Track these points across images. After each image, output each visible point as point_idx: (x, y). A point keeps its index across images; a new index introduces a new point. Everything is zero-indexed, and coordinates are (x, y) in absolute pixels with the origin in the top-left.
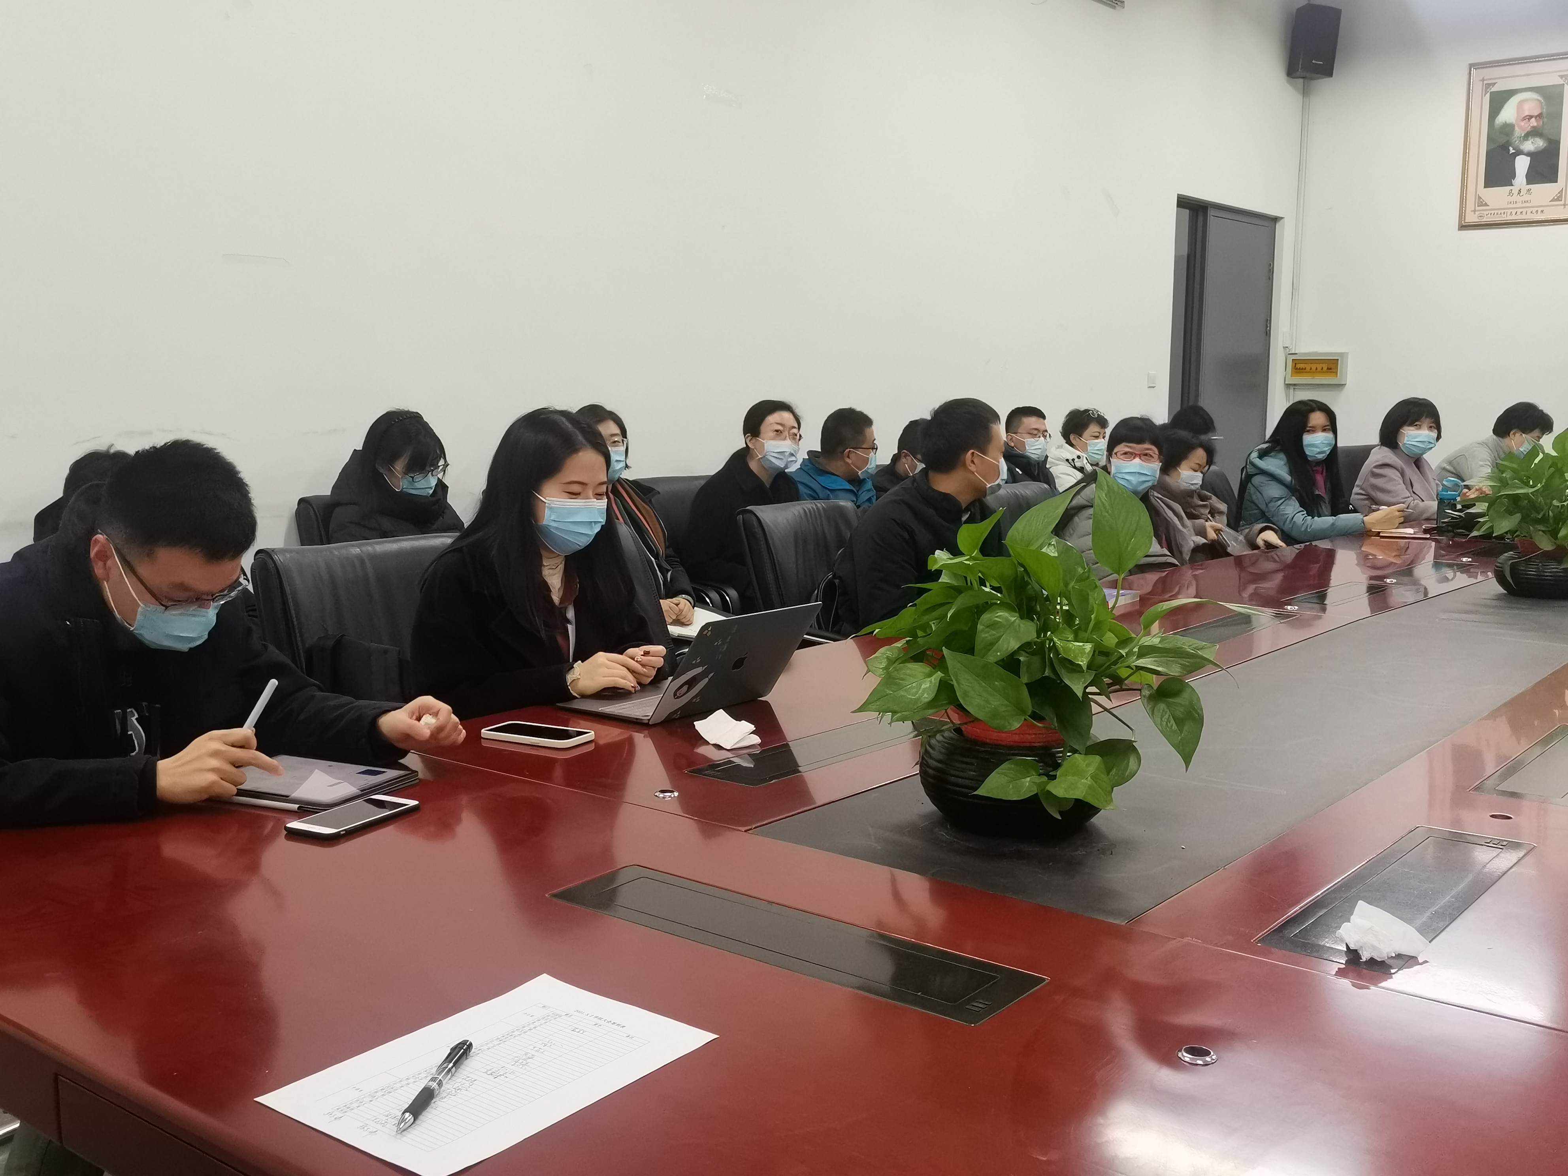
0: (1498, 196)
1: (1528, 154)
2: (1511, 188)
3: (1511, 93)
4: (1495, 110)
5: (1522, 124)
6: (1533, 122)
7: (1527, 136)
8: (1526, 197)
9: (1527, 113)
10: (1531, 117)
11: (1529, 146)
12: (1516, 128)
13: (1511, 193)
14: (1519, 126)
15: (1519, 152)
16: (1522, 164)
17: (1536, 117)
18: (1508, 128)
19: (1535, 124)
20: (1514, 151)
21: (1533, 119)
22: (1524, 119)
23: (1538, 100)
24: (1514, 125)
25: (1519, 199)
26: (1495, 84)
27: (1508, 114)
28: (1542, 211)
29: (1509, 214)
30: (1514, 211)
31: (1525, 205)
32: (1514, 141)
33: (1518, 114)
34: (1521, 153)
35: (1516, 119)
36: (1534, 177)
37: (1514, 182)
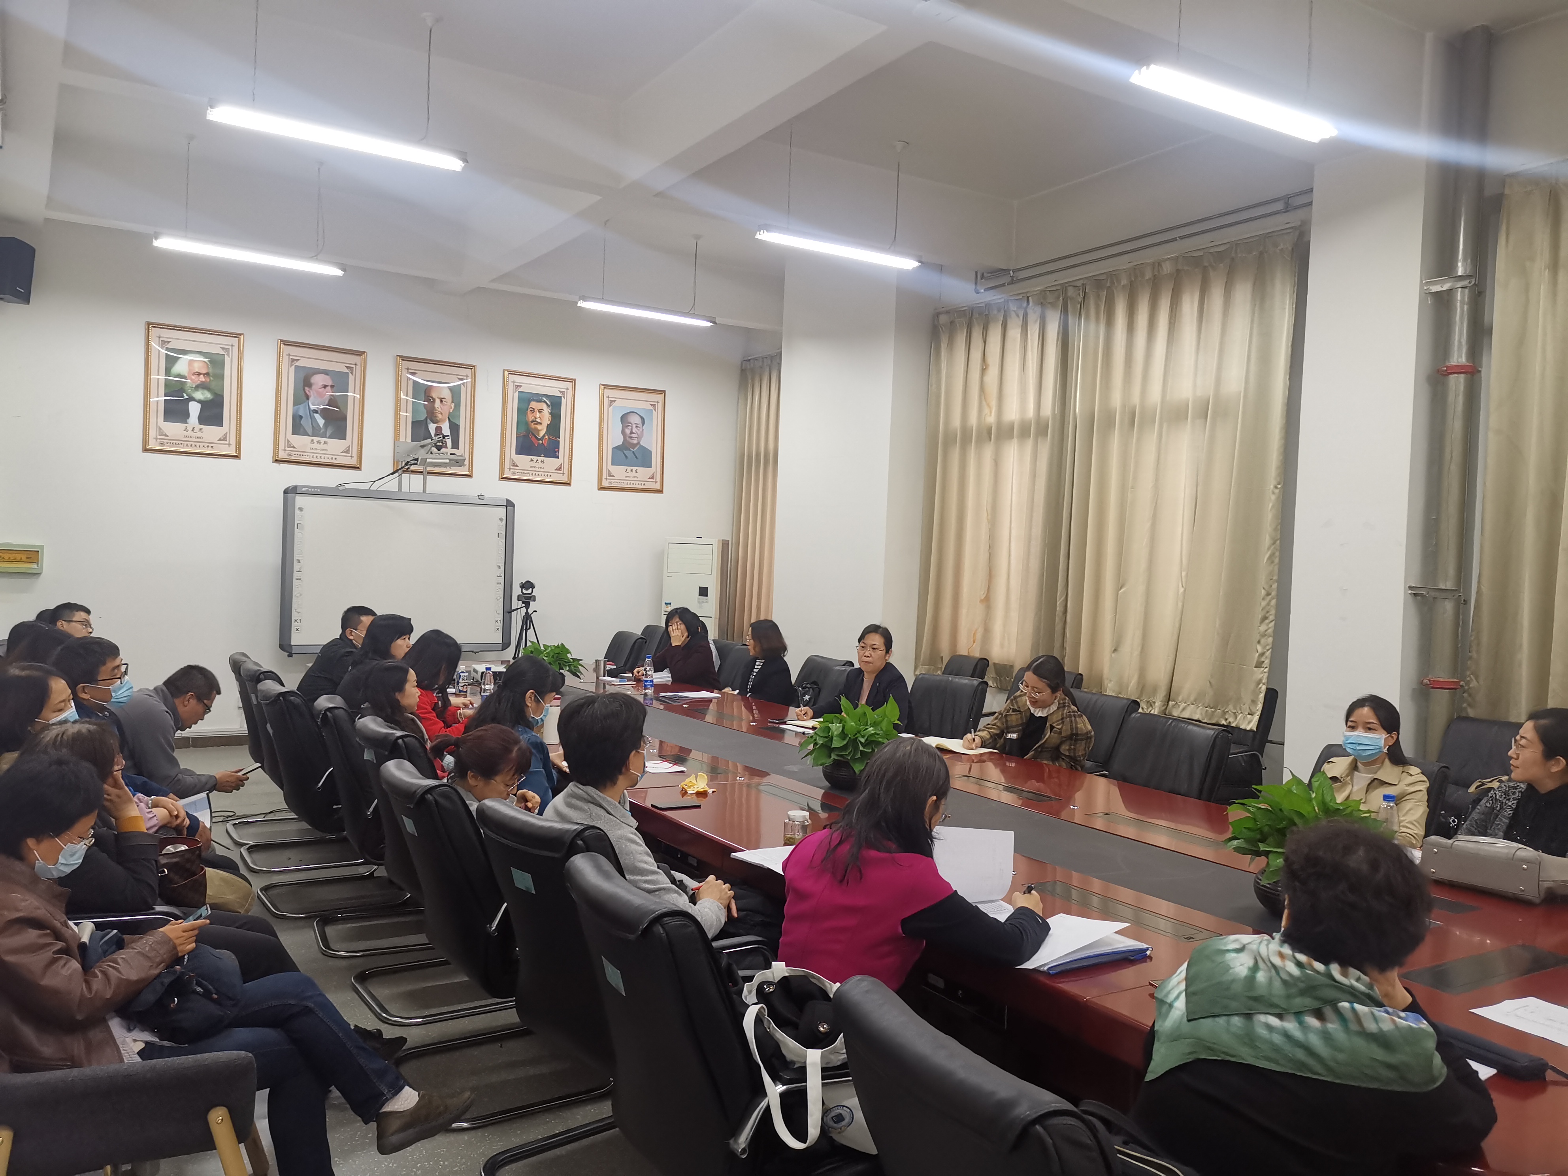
1: (199, 401)
2: (186, 425)
3: (185, 352)
4: (171, 361)
5: (193, 377)
6: (202, 378)
7: (197, 388)
8: (200, 434)
9: (196, 370)
10: (199, 374)
11: (199, 395)
12: (189, 380)
13: (186, 429)
14: (191, 379)
15: (192, 399)
16: (194, 409)
17: (204, 374)
18: (181, 379)
19: (204, 380)
20: (187, 397)
21: (202, 376)
22: (194, 374)
23: (206, 362)
24: (186, 378)
25: (192, 434)
26: (169, 342)
27: (181, 367)
28: (212, 447)
29: (185, 445)
30: (189, 444)
31: (199, 440)
32: (186, 389)
33: (189, 370)
34: (193, 399)
35: (188, 374)
36: (204, 419)
37: (188, 421)
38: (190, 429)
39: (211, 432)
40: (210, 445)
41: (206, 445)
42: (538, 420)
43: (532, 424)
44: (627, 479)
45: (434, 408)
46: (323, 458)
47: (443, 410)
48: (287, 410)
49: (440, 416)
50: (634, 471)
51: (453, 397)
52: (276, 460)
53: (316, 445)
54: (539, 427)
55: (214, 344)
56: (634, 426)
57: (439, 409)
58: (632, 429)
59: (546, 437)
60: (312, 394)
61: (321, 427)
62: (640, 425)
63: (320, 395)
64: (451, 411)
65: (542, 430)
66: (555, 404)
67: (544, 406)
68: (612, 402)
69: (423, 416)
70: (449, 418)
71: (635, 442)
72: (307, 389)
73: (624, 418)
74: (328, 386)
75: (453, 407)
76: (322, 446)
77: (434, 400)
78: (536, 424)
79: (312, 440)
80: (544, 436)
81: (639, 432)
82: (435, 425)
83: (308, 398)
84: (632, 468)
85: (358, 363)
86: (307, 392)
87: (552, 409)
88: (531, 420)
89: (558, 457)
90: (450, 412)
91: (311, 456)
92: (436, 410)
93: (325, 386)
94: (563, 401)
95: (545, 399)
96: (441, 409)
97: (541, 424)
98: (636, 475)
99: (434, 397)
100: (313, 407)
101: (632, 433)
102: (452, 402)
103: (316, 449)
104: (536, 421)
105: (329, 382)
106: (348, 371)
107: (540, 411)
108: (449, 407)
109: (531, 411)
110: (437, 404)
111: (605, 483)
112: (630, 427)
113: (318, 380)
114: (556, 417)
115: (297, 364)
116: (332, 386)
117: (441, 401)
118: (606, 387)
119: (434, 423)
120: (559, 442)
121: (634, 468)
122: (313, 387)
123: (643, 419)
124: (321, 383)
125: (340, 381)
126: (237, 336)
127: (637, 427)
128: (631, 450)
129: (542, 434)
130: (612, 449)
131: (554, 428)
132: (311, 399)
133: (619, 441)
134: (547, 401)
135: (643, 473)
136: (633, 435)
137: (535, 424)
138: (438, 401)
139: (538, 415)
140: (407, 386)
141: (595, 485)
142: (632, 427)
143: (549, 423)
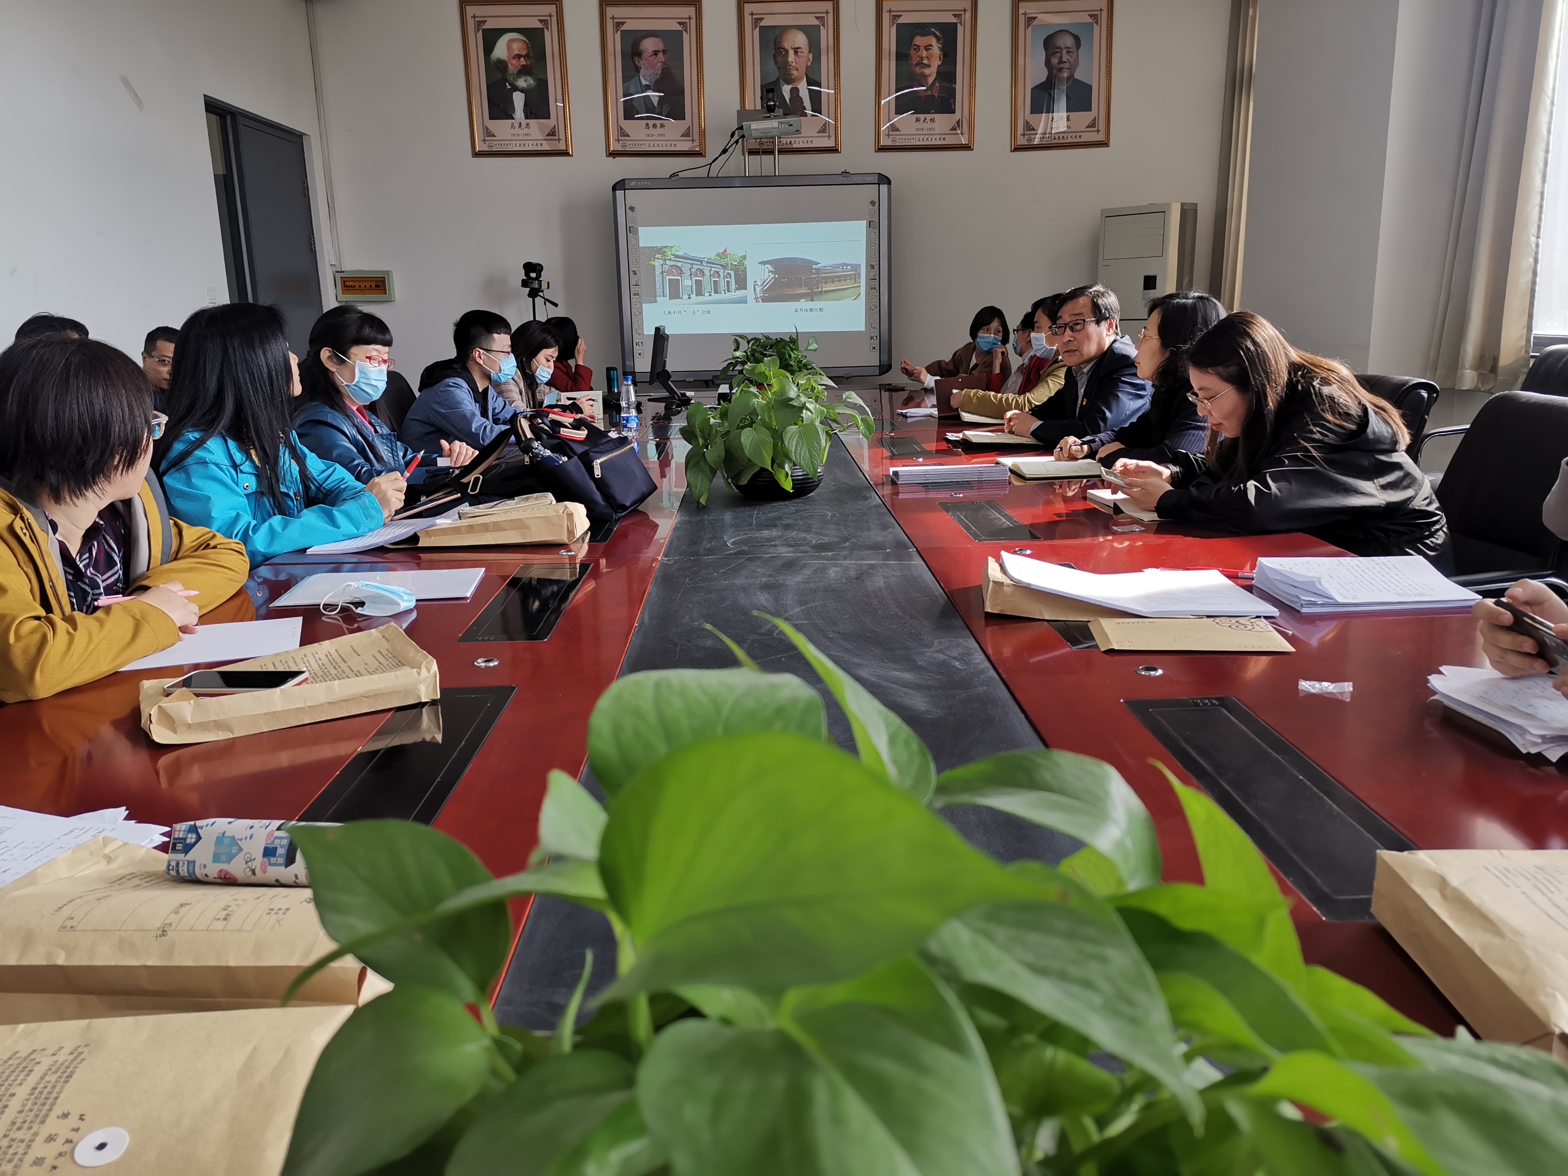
0: (500, 127)
2: (513, 121)
3: (501, 32)
5: (514, 62)
6: (523, 61)
7: (519, 74)
8: (526, 131)
9: (516, 52)
10: (520, 56)
12: (510, 66)
14: (512, 64)
15: (515, 88)
17: (524, 56)
18: (501, 65)
19: (525, 63)
20: (510, 87)
21: (522, 59)
22: (514, 57)
23: (525, 42)
24: (507, 63)
25: (520, 131)
26: (486, 21)
27: (501, 51)
28: (541, 144)
29: (514, 144)
30: (518, 142)
31: (526, 138)
32: (509, 77)
33: (508, 53)
34: (517, 89)
35: (508, 57)
36: (530, 113)
37: (515, 116)
38: (517, 125)
40: (539, 142)
41: (535, 142)
42: (925, 62)
43: (917, 68)
44: (1054, 131)
45: (788, 62)
46: (660, 145)
47: (798, 63)
49: (795, 73)
51: (810, 45)
52: (609, 154)
53: (652, 131)
54: (927, 71)
55: (530, 17)
56: (1064, 51)
57: (794, 64)
58: (1061, 58)
59: (937, 85)
60: (642, 64)
61: (656, 105)
62: (1074, 50)
63: (651, 65)
64: (809, 63)
65: (931, 75)
67: (933, 41)
68: (1030, 19)
69: (773, 77)
70: (806, 74)
71: (1066, 74)
73: (1049, 43)
75: (811, 59)
76: (659, 130)
77: (787, 51)
78: (923, 68)
79: (647, 124)
80: (934, 82)
81: (1072, 60)
82: (790, 87)
83: (638, 70)
84: (1060, 114)
85: (693, 16)
86: (637, 62)
87: (944, 43)
88: (914, 63)
89: (954, 112)
90: (807, 67)
91: (647, 145)
92: (790, 65)
93: (656, 53)
94: (960, 28)
95: (933, 30)
96: (796, 63)
99: (786, 47)
100: (644, 82)
102: (810, 52)
103: (653, 135)
104: (922, 63)
105: (662, 47)
106: (681, 29)
107: (928, 48)
108: (806, 57)
109: (915, 49)
110: (791, 57)
111: (1022, 141)
112: (1059, 54)
113: (649, 45)
114: (949, 53)
115: (624, 28)
116: (664, 52)
117: (796, 52)
119: (788, 84)
120: (955, 89)
121: (1065, 115)
122: (644, 55)
123: (1076, 37)
124: (651, 50)
127: (1068, 52)
128: (1060, 89)
129: (930, 80)
130: (1033, 89)
132: (642, 71)
133: (1042, 76)
134: (937, 32)
135: (1079, 120)
136: (1062, 66)
137: (920, 68)
138: (791, 52)
139: (925, 53)
140: (753, 38)
141: (1007, 144)
142: (1061, 53)
143: (940, 63)
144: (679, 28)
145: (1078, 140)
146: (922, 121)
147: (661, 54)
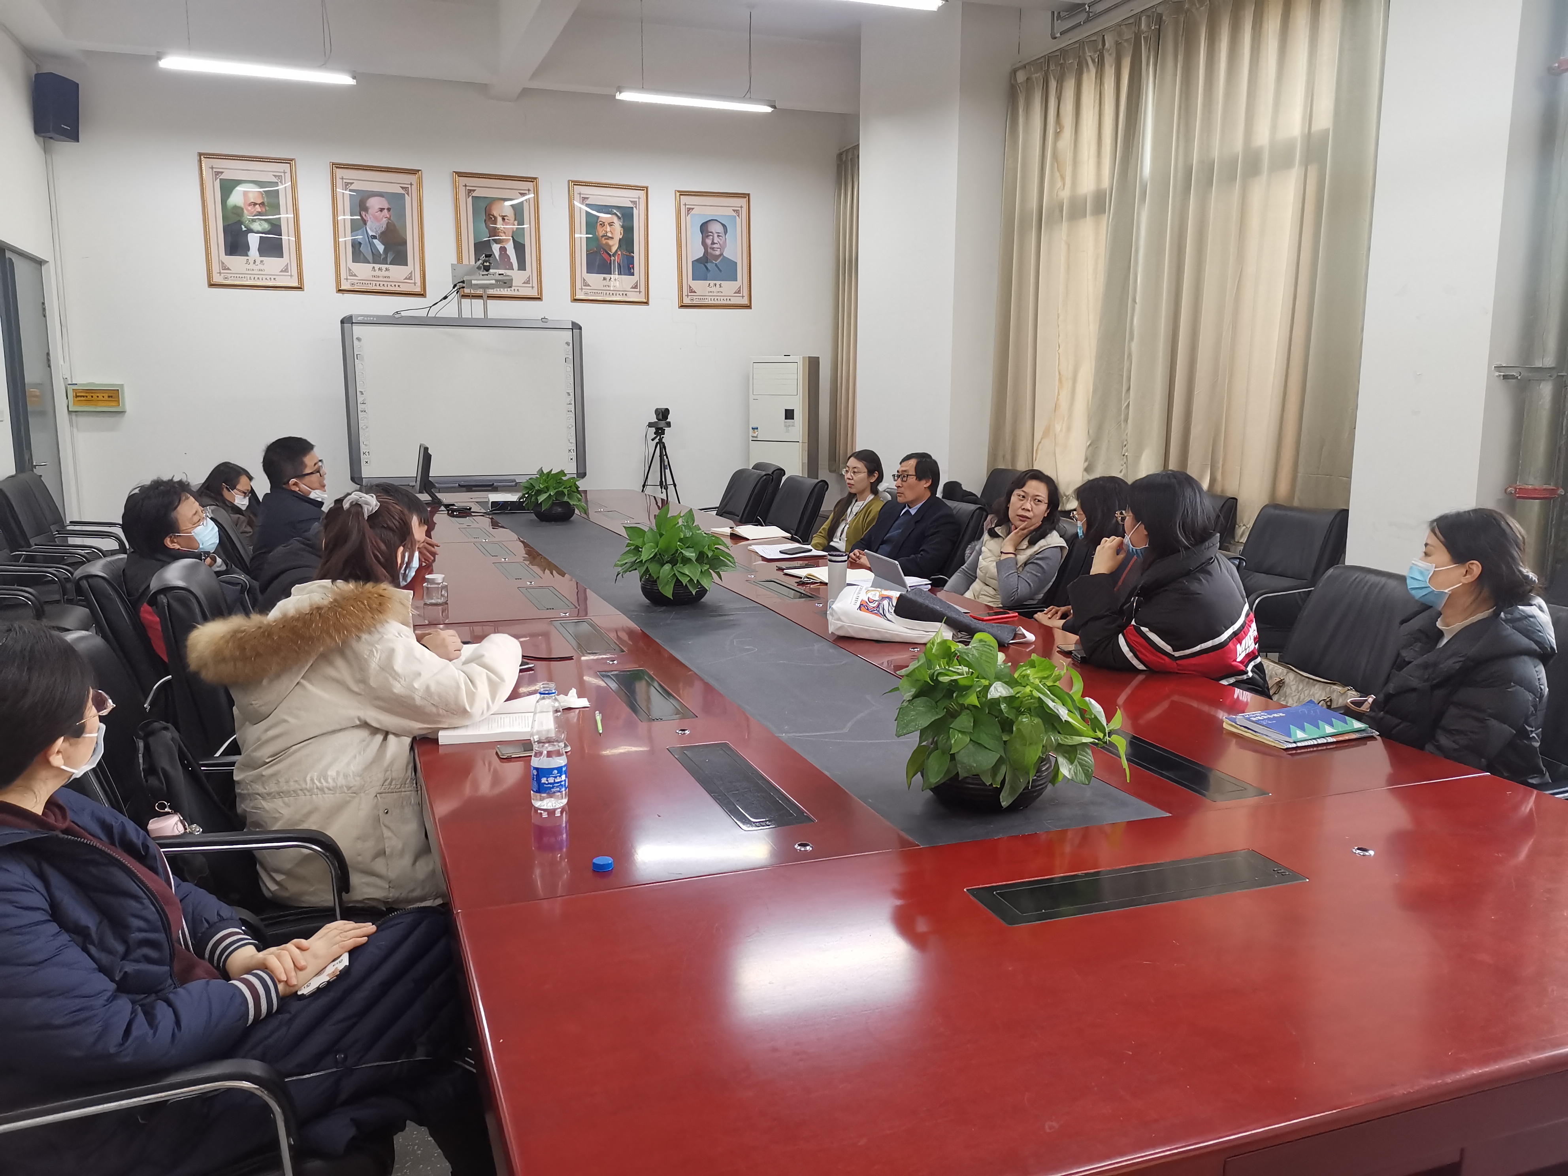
0: (236, 262)
1: (258, 233)
2: (247, 258)
3: (238, 182)
5: (249, 208)
6: (258, 209)
7: (254, 219)
8: (261, 267)
9: (252, 201)
10: (255, 204)
11: (258, 226)
12: (245, 211)
14: (248, 210)
15: (250, 231)
17: (259, 204)
18: (239, 210)
19: (260, 210)
20: (245, 229)
21: (257, 206)
22: (250, 205)
23: (259, 192)
24: (242, 209)
25: (254, 267)
26: (223, 172)
27: (236, 198)
28: (274, 279)
29: (248, 278)
30: (252, 277)
31: (261, 272)
32: (244, 221)
33: (245, 200)
34: (252, 231)
35: (244, 204)
36: (264, 251)
37: (250, 253)
38: (251, 261)
39: (272, 264)
40: (273, 277)
41: (268, 277)
42: (609, 235)
43: (603, 239)
44: (711, 294)
45: (496, 227)
46: (386, 285)
48: (346, 239)
49: (503, 236)
50: (718, 286)
51: (515, 215)
52: (340, 290)
53: (377, 273)
54: (610, 242)
55: (266, 172)
56: (716, 235)
57: (502, 228)
58: (713, 239)
59: (619, 253)
60: (369, 218)
61: (381, 253)
62: (722, 234)
63: (377, 219)
64: (515, 229)
65: (614, 245)
66: (626, 215)
67: (615, 218)
68: (689, 210)
69: (484, 237)
70: (513, 237)
71: (718, 253)
72: (363, 213)
73: (704, 228)
74: (384, 209)
75: (516, 226)
77: (495, 218)
78: (607, 239)
79: (374, 267)
80: (617, 251)
81: (721, 243)
82: (499, 246)
83: (365, 223)
84: (715, 282)
85: (414, 183)
86: (364, 216)
87: (624, 221)
88: (601, 235)
89: (633, 274)
90: (513, 231)
91: (374, 285)
92: (499, 230)
93: (382, 210)
94: (635, 212)
95: (615, 211)
97: (612, 238)
98: (720, 289)
99: (495, 215)
100: (371, 233)
101: (713, 243)
102: (515, 220)
103: (379, 277)
104: (606, 236)
105: (386, 206)
106: (404, 192)
107: (611, 224)
108: (512, 225)
109: (601, 224)
110: (500, 223)
111: (687, 301)
112: (712, 237)
113: (374, 203)
114: (628, 230)
115: (352, 188)
116: (389, 209)
117: (503, 219)
118: (683, 193)
119: (497, 244)
120: (633, 257)
121: (718, 283)
122: (370, 211)
123: (724, 225)
124: (378, 206)
125: (396, 202)
126: (288, 161)
127: (718, 236)
128: (713, 263)
129: (614, 249)
130: (693, 262)
131: (627, 242)
132: (368, 224)
133: (700, 253)
134: (618, 213)
135: (728, 287)
136: (715, 246)
137: (605, 239)
138: (500, 219)
139: (608, 229)
140: (467, 206)
141: (676, 303)
142: (713, 236)
143: (621, 237)
144: (402, 192)
145: (728, 302)
146: (608, 280)
147: (386, 210)
